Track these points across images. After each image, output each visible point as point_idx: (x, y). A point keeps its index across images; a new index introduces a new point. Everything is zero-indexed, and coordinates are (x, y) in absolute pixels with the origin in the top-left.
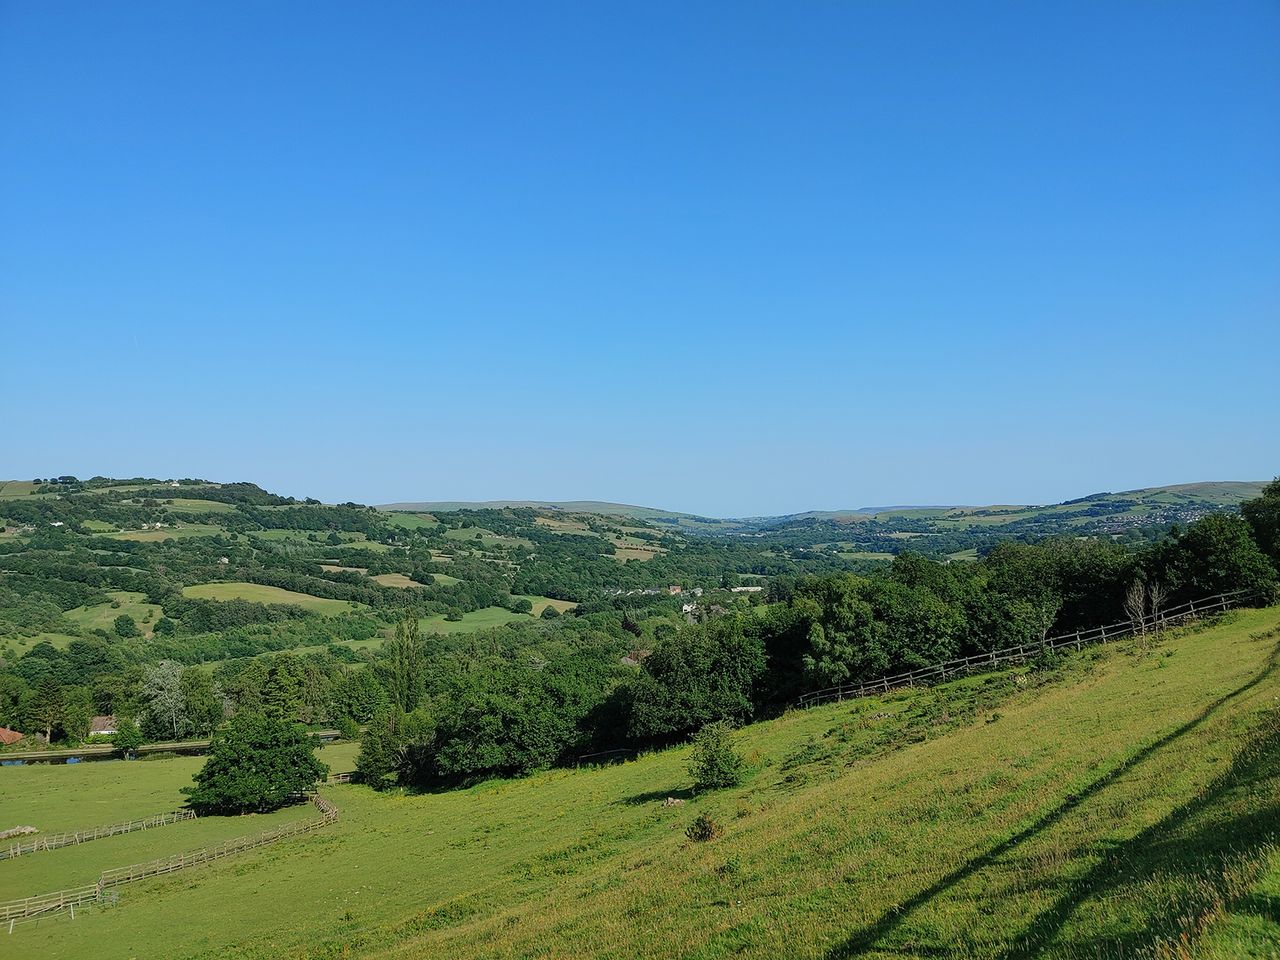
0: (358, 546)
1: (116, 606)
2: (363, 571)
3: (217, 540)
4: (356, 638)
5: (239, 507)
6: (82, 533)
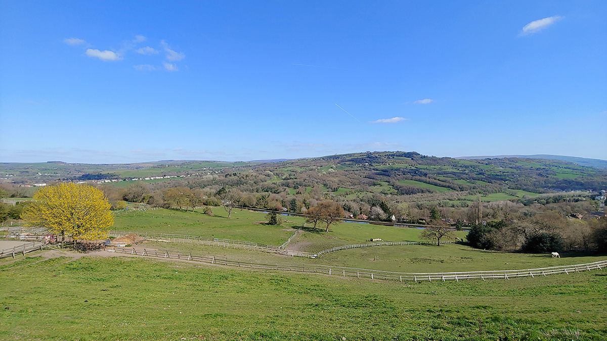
1: (381, 186)
2: (452, 179)
5: (412, 159)
6: (372, 166)
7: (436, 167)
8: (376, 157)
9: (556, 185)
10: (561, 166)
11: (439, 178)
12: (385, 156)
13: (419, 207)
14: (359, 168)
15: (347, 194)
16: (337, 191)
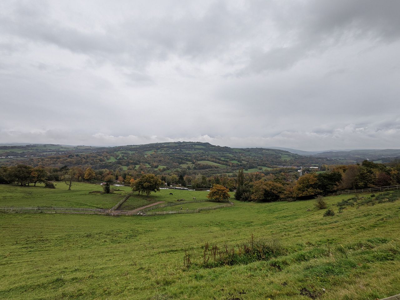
0: (227, 155)
1: (187, 164)
2: (228, 160)
3: (203, 153)
4: (227, 172)
5: (206, 147)
6: (182, 151)
7: (220, 153)
8: (184, 145)
9: (280, 163)
10: (283, 153)
11: (221, 159)
12: (190, 144)
14: (173, 152)
15: (164, 170)
16: (157, 168)
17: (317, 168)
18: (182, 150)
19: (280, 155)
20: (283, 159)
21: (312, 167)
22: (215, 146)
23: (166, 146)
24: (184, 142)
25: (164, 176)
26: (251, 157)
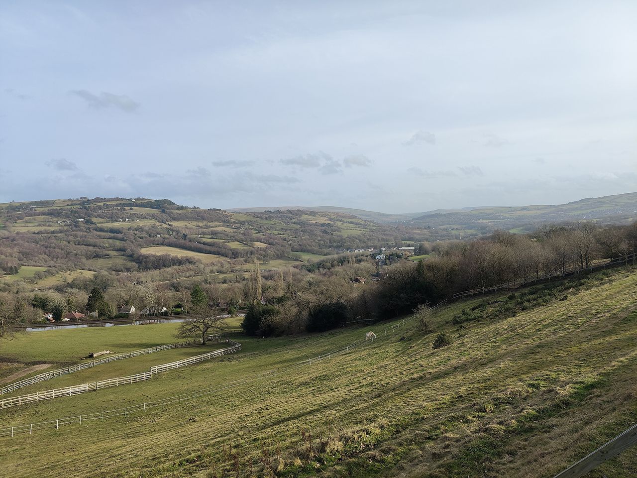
0: (220, 229)
1: (111, 257)
2: (222, 241)
3: (154, 226)
4: (220, 272)
5: (163, 211)
6: (93, 223)
7: (201, 224)
8: (100, 208)
9: (341, 244)
10: (345, 220)
11: (204, 240)
12: (117, 205)
13: (176, 287)
14: (66, 228)
15: (39, 276)
16: (17, 272)
17: (413, 248)
18: (94, 220)
19: (339, 223)
20: (345, 234)
21: (403, 248)
22: (186, 208)
23: (39, 210)
24: (98, 200)
25: (40, 294)
26: (276, 232)
